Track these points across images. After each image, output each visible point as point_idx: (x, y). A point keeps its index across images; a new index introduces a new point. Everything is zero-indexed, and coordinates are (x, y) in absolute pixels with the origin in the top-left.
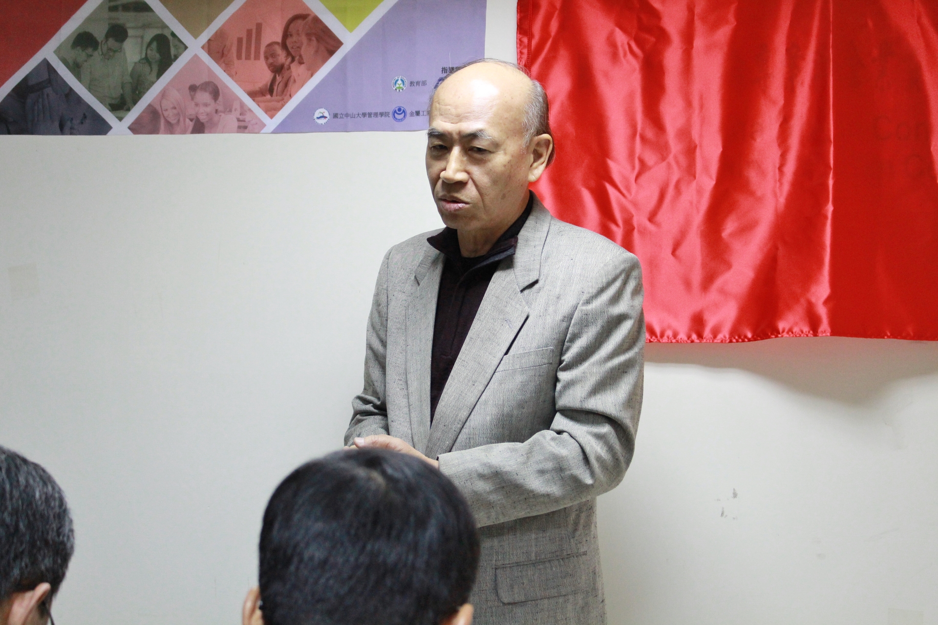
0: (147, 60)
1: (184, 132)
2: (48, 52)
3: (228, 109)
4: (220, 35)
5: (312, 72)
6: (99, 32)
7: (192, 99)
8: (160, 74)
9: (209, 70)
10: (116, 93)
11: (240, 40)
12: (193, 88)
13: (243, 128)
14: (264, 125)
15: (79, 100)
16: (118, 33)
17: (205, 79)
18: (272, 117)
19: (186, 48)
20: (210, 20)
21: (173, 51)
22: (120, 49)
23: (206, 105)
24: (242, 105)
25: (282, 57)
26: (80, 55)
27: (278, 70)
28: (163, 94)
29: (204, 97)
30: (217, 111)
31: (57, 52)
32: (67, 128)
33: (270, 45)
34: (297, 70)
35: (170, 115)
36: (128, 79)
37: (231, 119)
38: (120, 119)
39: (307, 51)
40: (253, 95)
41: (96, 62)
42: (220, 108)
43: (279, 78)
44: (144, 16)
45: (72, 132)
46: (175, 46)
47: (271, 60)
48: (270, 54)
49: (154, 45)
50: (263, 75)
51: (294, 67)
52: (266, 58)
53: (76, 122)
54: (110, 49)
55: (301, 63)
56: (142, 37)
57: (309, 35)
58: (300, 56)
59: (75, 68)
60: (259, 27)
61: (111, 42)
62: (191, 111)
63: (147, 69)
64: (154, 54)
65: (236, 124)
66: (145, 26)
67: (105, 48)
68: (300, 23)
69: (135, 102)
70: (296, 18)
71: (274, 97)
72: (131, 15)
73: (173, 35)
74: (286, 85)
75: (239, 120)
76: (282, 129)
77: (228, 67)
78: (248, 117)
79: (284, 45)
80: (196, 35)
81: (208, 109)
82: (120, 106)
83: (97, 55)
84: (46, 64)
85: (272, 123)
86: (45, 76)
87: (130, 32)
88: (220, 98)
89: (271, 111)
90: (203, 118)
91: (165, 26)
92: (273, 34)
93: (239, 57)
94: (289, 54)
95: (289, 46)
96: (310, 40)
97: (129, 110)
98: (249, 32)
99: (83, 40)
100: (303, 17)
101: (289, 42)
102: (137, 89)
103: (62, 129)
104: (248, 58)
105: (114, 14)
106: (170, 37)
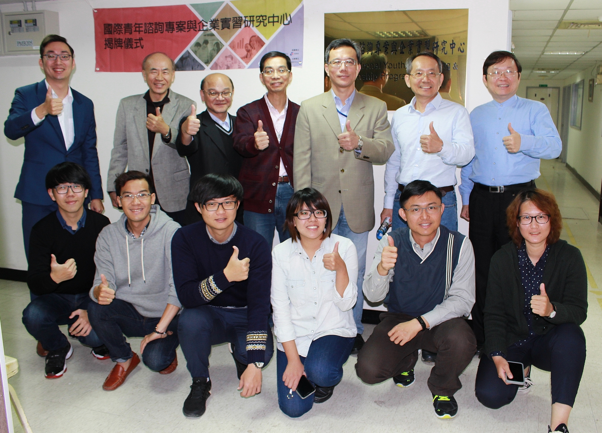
0: (214, 50)
1: (224, 69)
2: (188, 48)
3: (236, 62)
4: (233, 42)
5: (257, 51)
6: (201, 42)
7: (226, 60)
8: (217, 53)
9: (230, 52)
10: (206, 59)
11: (238, 43)
12: (226, 57)
13: (240, 68)
14: (245, 67)
15: (197, 61)
16: (206, 42)
17: (229, 54)
18: (247, 64)
19: (224, 46)
20: (230, 38)
21: (220, 47)
22: (206, 47)
23: (230, 61)
24: (239, 61)
25: (249, 48)
26: (196, 48)
27: (248, 51)
28: (218, 59)
29: (229, 59)
30: (233, 63)
31: (191, 48)
32: (194, 69)
33: (246, 44)
34: (253, 51)
35: (220, 64)
36: (209, 55)
37: (236, 65)
38: (207, 66)
39: (256, 46)
40: (242, 58)
41: (200, 50)
42: (234, 62)
43: (249, 54)
44: (213, 37)
45: (195, 70)
46: (221, 46)
47: (246, 48)
48: (246, 47)
49: (216, 45)
50: (245, 53)
51: (252, 50)
52: (245, 48)
53: (196, 67)
54: (204, 47)
55: (254, 49)
56: (212, 43)
57: (256, 41)
58: (254, 47)
59: (195, 52)
60: (243, 39)
61: (204, 45)
62: (226, 63)
63: (214, 52)
64: (216, 48)
65: (237, 66)
66: (213, 40)
67: (203, 47)
68: (254, 38)
69: (211, 61)
70: (253, 36)
71: (248, 59)
72: (210, 37)
73: (220, 42)
74: (251, 55)
75: (238, 65)
76: (250, 67)
77: (235, 51)
78: (241, 65)
79: (250, 44)
80: (226, 42)
81: (231, 63)
82: (207, 63)
83: (201, 48)
84: (188, 52)
85: (247, 66)
86: (188, 55)
87: (209, 42)
88: (233, 60)
89: (247, 63)
90: (229, 65)
91: (218, 40)
92: (247, 41)
93: (238, 48)
94: (251, 47)
95: (251, 44)
96: (257, 43)
97: (209, 63)
98: (240, 41)
99: (198, 44)
100: (255, 36)
101: (251, 43)
102: (212, 58)
103: (193, 69)
104: (240, 48)
105: (205, 37)
106: (220, 43)
